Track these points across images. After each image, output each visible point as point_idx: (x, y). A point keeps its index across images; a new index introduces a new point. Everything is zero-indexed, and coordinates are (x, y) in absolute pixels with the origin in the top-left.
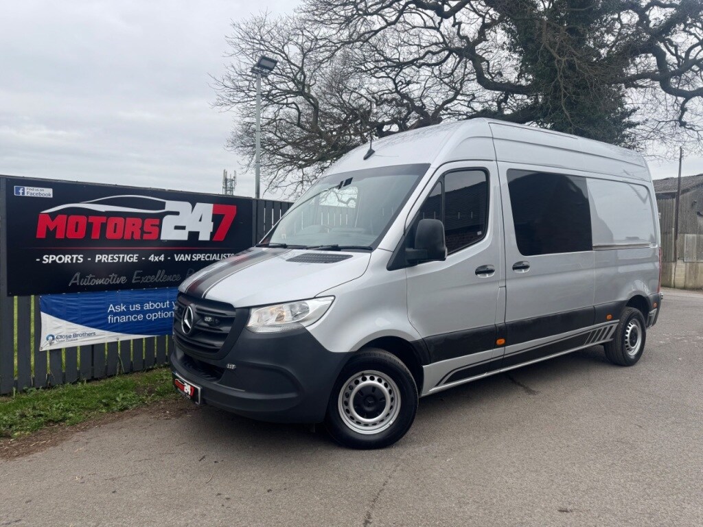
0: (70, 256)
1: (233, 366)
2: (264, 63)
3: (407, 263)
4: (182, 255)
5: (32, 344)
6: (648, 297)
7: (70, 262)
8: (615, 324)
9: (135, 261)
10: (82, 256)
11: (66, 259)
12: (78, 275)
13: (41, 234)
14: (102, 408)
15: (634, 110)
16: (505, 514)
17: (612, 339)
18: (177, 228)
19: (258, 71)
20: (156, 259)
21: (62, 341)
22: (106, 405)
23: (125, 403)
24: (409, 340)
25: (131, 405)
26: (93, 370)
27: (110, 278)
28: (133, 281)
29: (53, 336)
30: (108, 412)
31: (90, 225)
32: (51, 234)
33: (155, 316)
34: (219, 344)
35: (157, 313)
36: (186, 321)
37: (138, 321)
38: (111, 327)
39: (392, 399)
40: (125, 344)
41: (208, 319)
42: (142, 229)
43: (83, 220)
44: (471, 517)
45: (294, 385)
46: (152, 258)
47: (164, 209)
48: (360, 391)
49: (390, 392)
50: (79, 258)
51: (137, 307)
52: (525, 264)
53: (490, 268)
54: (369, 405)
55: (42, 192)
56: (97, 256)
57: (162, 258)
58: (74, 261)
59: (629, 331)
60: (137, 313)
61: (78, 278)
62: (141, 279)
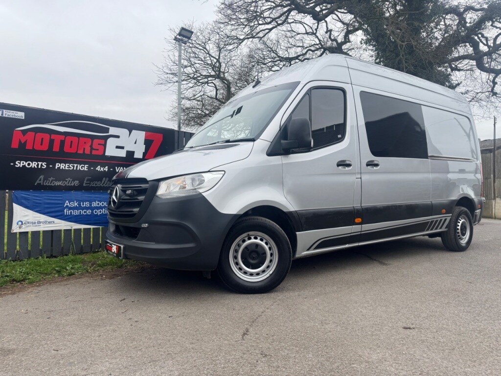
0: (36, 163)
1: (147, 225)
2: (184, 33)
3: (282, 152)
4: (122, 168)
5: (6, 226)
6: (473, 199)
7: (36, 167)
8: (448, 217)
9: (85, 169)
10: (45, 163)
11: (34, 165)
12: (42, 177)
13: (15, 145)
14: (55, 274)
15: (458, 84)
16: (358, 330)
17: (447, 229)
18: (117, 147)
19: (179, 39)
20: (102, 169)
21: (28, 226)
22: (59, 272)
23: (73, 271)
24: (285, 210)
25: (78, 272)
26: (52, 250)
27: (66, 181)
28: (84, 185)
29: (22, 222)
30: (59, 276)
31: (52, 142)
32: (22, 145)
33: (100, 212)
34: (136, 210)
35: (102, 209)
36: (114, 197)
37: (87, 215)
38: (67, 217)
39: (271, 255)
40: (78, 231)
41: (129, 192)
42: (91, 146)
43: (47, 137)
44: (330, 331)
45: (193, 237)
46: (98, 168)
47: (108, 133)
48: (246, 248)
49: (270, 249)
50: (43, 165)
51: (87, 204)
52: (376, 162)
53: (348, 162)
54: (253, 259)
55: (16, 115)
56: (57, 164)
57: (106, 169)
58: (39, 167)
59: (460, 224)
60: (87, 208)
61: (42, 179)
62: (90, 184)
